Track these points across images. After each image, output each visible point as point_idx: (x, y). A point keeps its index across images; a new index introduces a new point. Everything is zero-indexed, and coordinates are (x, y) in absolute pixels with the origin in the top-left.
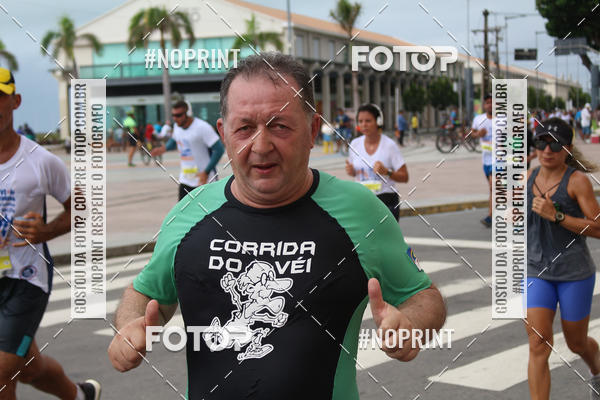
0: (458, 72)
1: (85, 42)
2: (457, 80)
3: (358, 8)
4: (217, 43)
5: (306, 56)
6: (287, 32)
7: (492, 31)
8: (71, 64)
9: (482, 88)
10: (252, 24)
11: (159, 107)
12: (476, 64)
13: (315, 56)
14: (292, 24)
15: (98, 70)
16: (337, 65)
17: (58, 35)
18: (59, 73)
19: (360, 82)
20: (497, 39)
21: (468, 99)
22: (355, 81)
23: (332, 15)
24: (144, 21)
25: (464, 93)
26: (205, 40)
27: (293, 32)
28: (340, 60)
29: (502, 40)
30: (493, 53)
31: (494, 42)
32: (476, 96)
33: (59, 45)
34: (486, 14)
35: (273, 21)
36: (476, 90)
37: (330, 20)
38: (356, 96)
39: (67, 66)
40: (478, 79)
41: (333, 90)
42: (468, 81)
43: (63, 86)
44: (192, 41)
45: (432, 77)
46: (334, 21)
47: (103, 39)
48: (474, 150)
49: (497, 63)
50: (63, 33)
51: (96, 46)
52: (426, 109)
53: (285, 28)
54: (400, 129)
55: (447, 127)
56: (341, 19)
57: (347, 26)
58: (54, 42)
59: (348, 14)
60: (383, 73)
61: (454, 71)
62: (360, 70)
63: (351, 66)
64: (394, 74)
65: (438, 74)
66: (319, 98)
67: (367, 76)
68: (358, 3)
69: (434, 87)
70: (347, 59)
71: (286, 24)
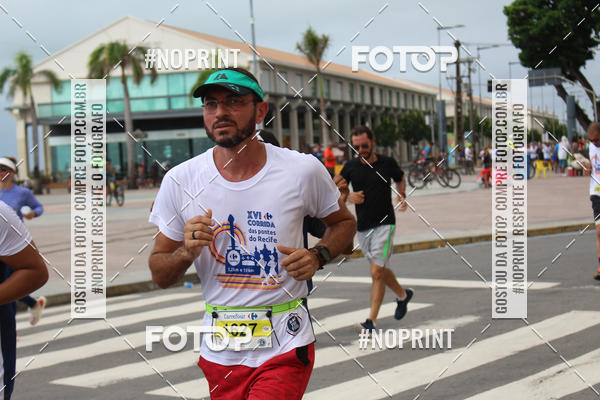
0: (430, 104)
1: (43, 79)
2: (429, 113)
3: (326, 40)
4: (181, 78)
5: (273, 91)
6: (253, 65)
7: (464, 62)
8: (28, 102)
9: (455, 121)
11: (121, 145)
12: (448, 97)
13: (282, 90)
14: (258, 58)
15: (56, 107)
16: (304, 99)
17: (15, 72)
18: (16, 111)
19: (329, 117)
20: (470, 70)
21: (441, 133)
22: (323, 117)
23: (299, 47)
24: (104, 56)
25: (436, 126)
26: (168, 75)
27: (258, 65)
28: (308, 93)
29: (474, 71)
30: (466, 85)
31: (466, 74)
32: (449, 129)
33: (16, 82)
34: (458, 44)
36: (449, 123)
37: (297, 52)
38: (325, 131)
39: (25, 104)
40: (450, 112)
41: (302, 125)
42: (440, 114)
43: (21, 125)
44: (154, 76)
45: (404, 111)
46: (302, 54)
47: (61, 76)
48: (447, 185)
49: (470, 95)
50: (20, 70)
51: (55, 83)
52: (398, 143)
53: (250, 62)
55: (419, 162)
56: (307, 51)
57: (314, 59)
58: (10, 80)
59: (315, 46)
60: (353, 107)
61: (426, 104)
62: (329, 104)
63: (319, 100)
64: (364, 108)
65: (410, 107)
66: (287, 134)
67: (336, 110)
68: (326, 35)
69: (405, 120)
70: (315, 93)
71: (251, 58)
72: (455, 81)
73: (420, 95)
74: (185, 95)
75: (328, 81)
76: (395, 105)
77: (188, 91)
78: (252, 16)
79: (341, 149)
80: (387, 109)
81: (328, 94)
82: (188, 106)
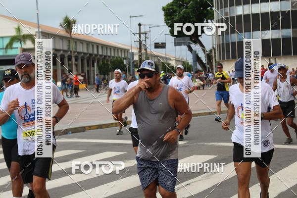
0: (126, 55)
2: (126, 59)
3: (74, 21)
4: (1, 40)
6: (38, 34)
7: (143, 34)
9: (138, 62)
10: (19, 29)
12: (135, 51)
14: (40, 30)
16: (64, 51)
19: (76, 60)
20: (146, 37)
21: (132, 69)
22: (73, 59)
23: (61, 25)
27: (40, 34)
28: (66, 48)
29: (148, 38)
30: (144, 45)
31: (144, 39)
34: (140, 25)
35: (30, 28)
36: (135, 64)
37: (60, 27)
38: (74, 67)
40: (136, 58)
41: (62, 64)
42: (131, 59)
45: (113, 57)
46: (62, 29)
49: (146, 50)
52: (110, 73)
53: (37, 32)
54: (96, 84)
56: (65, 27)
57: (69, 31)
59: (69, 25)
60: (88, 55)
61: (124, 54)
62: (76, 53)
63: (71, 52)
64: (94, 56)
65: (116, 55)
66: (55, 69)
67: (80, 57)
68: (75, 19)
69: (114, 62)
70: (69, 48)
71: (37, 30)
72: (138, 43)
73: (122, 49)
74: (3, 49)
75: (76, 42)
76: (109, 54)
77: (5, 47)
78: (37, 9)
79: (82, 76)
80: (105, 56)
81: (76, 49)
82: (5, 54)
